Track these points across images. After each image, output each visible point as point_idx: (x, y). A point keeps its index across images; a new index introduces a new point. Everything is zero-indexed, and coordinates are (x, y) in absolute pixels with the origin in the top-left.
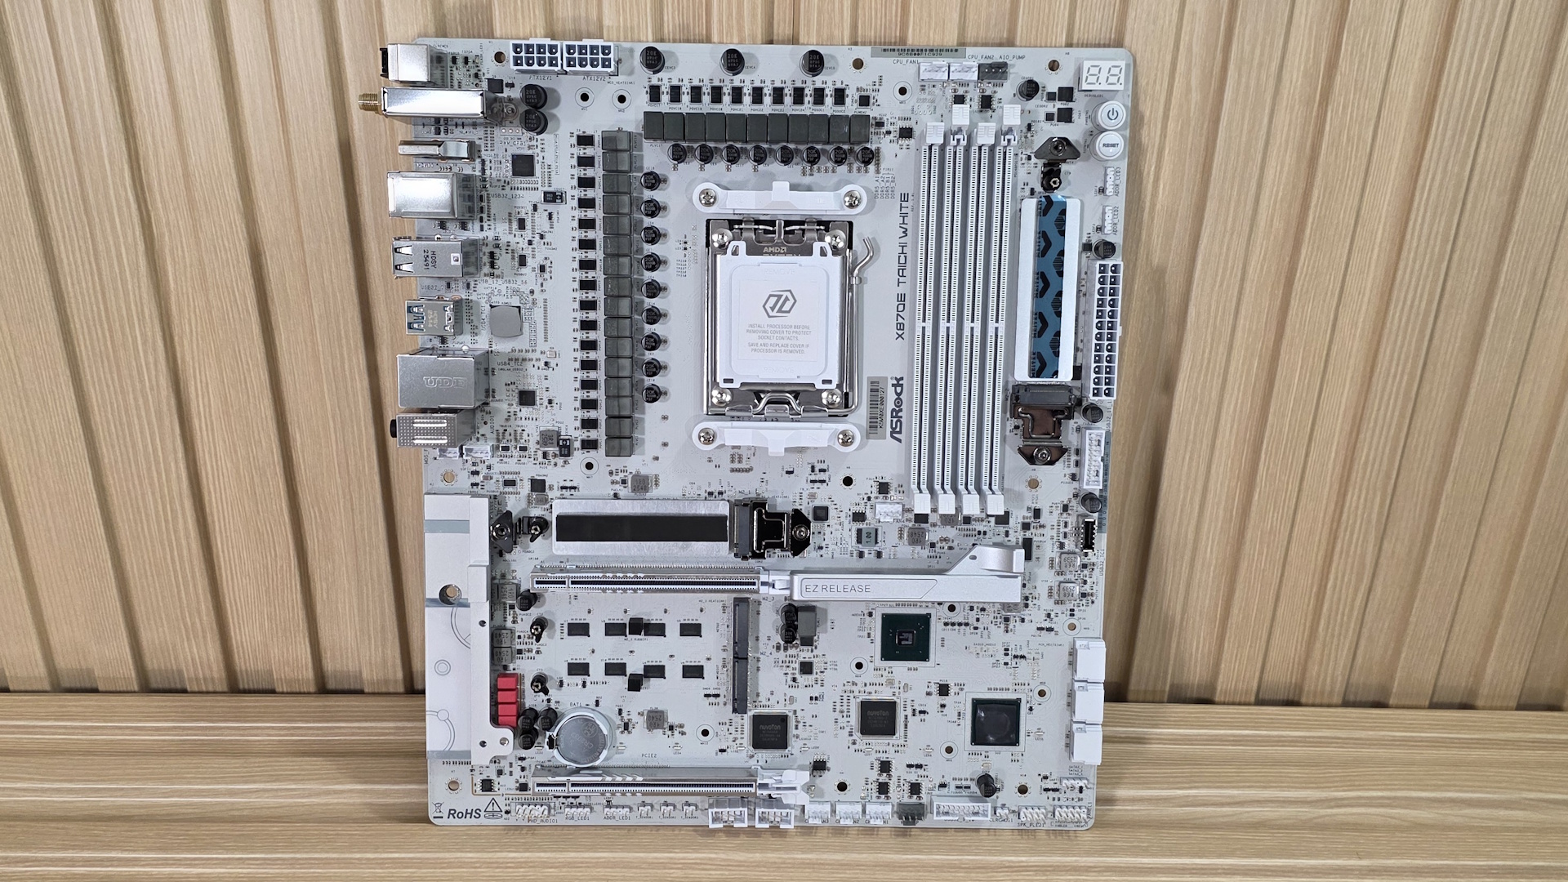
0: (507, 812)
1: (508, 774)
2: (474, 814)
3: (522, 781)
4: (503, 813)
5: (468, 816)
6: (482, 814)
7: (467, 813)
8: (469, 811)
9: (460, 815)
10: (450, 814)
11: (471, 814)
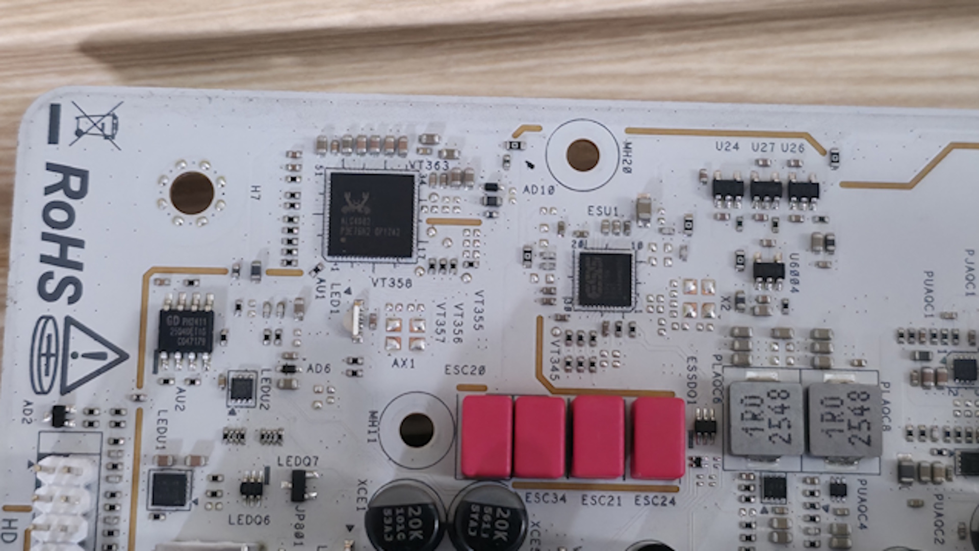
0: (59, 416)
1: (234, 423)
2: (60, 273)
3: (199, 486)
4: (54, 398)
5: (53, 250)
6: (60, 309)
7: (65, 243)
8: (73, 254)
9: (59, 215)
10: (67, 171)
11: (62, 261)
